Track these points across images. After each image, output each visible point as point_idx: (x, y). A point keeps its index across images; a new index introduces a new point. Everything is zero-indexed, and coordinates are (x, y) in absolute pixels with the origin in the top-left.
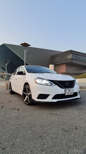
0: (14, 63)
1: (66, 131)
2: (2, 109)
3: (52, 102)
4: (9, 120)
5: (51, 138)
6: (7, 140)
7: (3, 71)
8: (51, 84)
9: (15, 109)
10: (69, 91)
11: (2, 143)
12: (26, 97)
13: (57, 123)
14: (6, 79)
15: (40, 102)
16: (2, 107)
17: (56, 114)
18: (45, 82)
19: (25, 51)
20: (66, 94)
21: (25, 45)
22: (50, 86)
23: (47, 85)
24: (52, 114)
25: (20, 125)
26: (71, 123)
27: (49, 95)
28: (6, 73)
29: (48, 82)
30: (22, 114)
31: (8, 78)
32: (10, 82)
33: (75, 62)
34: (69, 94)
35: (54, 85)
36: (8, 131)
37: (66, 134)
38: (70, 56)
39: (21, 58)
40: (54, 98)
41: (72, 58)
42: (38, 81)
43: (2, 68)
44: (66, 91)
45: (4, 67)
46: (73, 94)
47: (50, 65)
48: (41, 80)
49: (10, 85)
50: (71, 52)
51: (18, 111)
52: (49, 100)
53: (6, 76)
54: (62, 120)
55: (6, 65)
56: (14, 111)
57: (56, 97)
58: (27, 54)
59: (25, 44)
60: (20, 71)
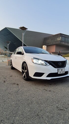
0: (14, 43)
1: (61, 110)
2: (4, 83)
3: (46, 80)
4: (10, 95)
5: (48, 117)
6: (8, 117)
7: (6, 49)
8: (46, 63)
9: (15, 84)
10: (62, 70)
11: (3, 121)
12: (24, 74)
13: (51, 100)
14: (8, 56)
15: (36, 79)
16: (5, 82)
17: (50, 91)
18: (40, 62)
19: (23, 34)
20: (59, 73)
21: (23, 29)
22: (45, 65)
23: (42, 65)
24: (46, 90)
25: (19, 101)
26: (64, 101)
27: (44, 73)
28: (8, 52)
29: (43, 62)
30: (21, 89)
31: (10, 55)
32: (11, 60)
33: (63, 43)
34: (61, 73)
35: (48, 64)
36: (9, 107)
37: (61, 113)
38: (59, 39)
39: (20, 39)
40: (48, 76)
41: (61, 40)
42: (35, 61)
43: (5, 47)
44: (59, 71)
45: (6, 47)
46: (64, 73)
47: (43, 46)
48: (37, 60)
49: (11, 62)
50: (61, 35)
51: (17, 86)
52: (44, 77)
53: (8, 54)
54: (56, 97)
55: (8, 45)
56: (14, 85)
57: (50, 75)
58: (24, 36)
59: (23, 27)
60: (19, 51)
